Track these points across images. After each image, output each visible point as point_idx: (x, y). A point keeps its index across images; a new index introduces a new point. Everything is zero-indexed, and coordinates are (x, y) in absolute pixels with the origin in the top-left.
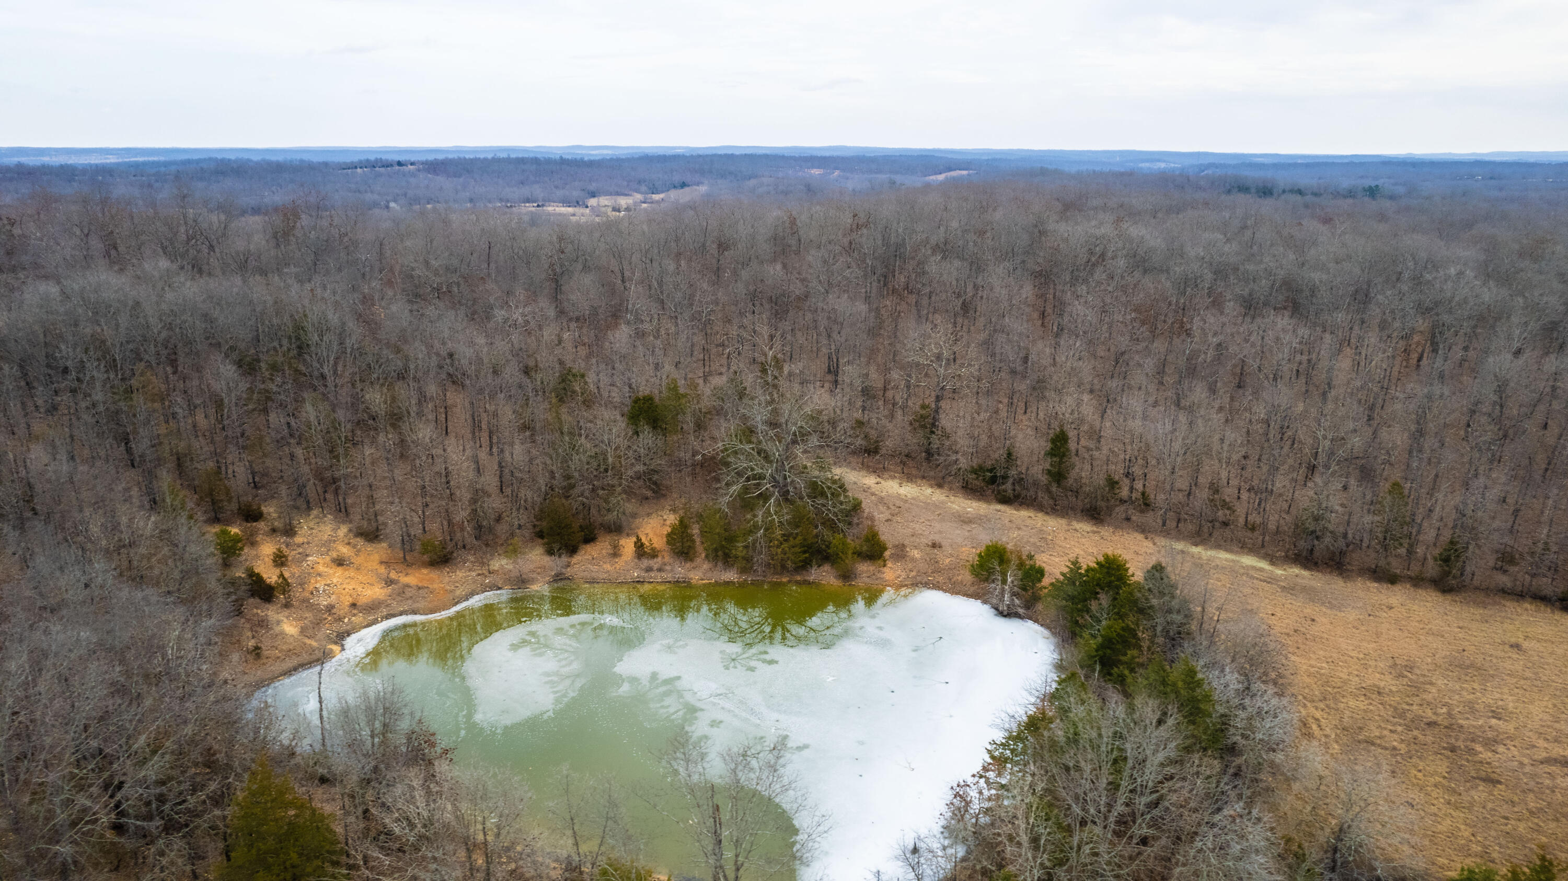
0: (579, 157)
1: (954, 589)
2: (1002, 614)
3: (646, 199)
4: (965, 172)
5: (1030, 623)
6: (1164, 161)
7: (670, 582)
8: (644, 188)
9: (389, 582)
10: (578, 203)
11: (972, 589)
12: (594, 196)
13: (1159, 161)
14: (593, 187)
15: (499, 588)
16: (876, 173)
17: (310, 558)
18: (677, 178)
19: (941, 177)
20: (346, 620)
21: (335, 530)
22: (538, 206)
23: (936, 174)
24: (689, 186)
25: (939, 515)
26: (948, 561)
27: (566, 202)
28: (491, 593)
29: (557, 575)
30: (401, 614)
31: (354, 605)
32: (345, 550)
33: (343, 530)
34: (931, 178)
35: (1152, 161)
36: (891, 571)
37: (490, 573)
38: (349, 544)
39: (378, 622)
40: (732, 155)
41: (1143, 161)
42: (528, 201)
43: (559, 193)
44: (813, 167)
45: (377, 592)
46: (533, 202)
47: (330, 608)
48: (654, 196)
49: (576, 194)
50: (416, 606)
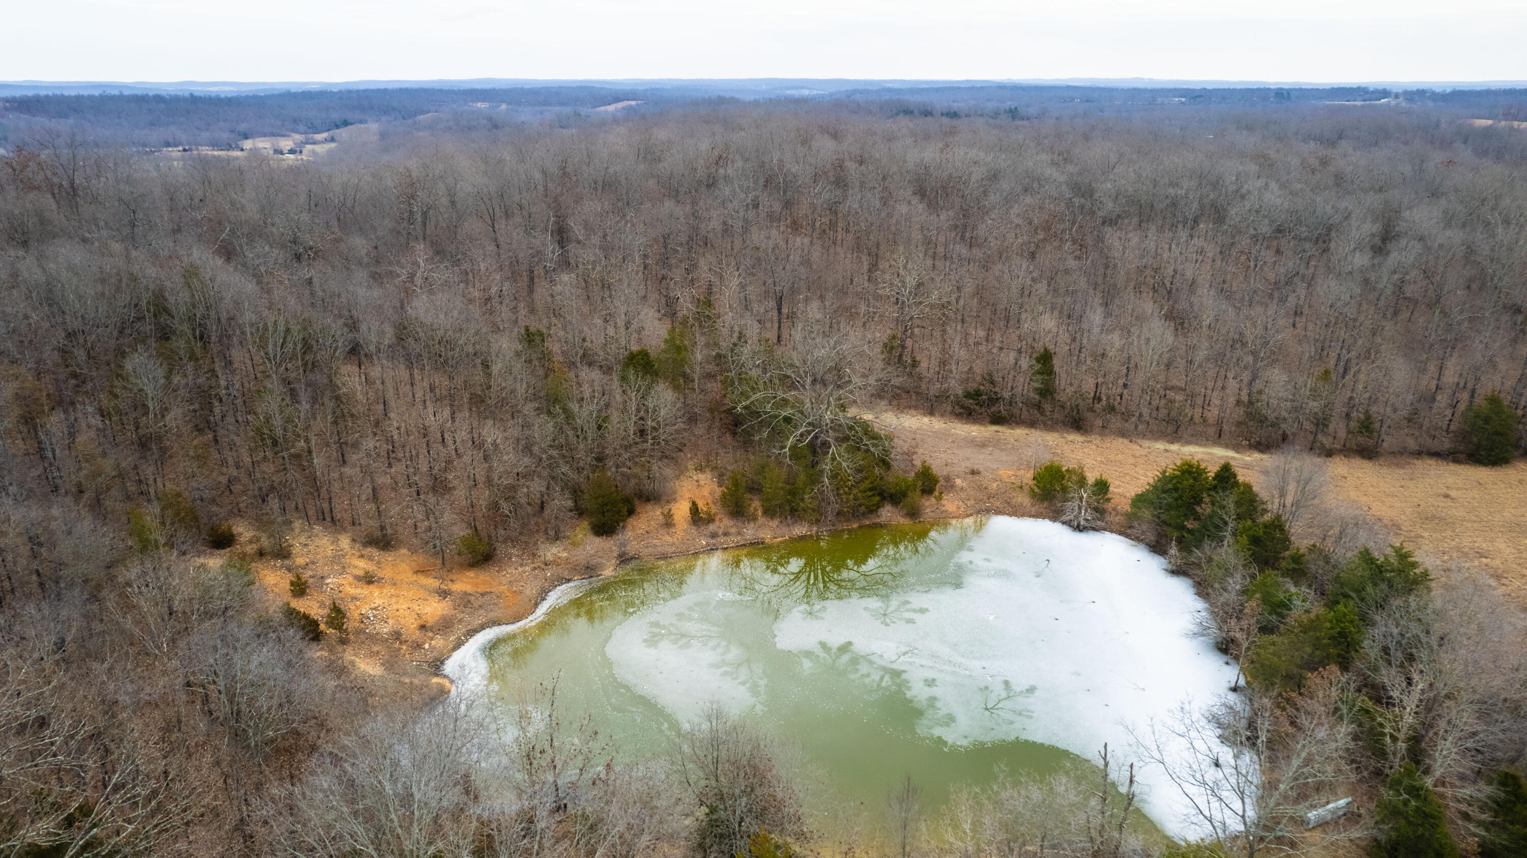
0: (213, 95)
1: (1016, 511)
2: (1079, 529)
3: (307, 139)
4: (633, 103)
5: (1107, 534)
6: (808, 88)
7: (744, 545)
8: (302, 128)
9: (444, 594)
10: (230, 146)
11: (1033, 510)
12: (247, 138)
13: (803, 88)
14: (243, 127)
15: (569, 581)
16: (544, 105)
17: (329, 581)
18: (336, 116)
19: (611, 108)
20: (427, 646)
21: (335, 542)
22: (185, 150)
23: (604, 105)
24: (352, 124)
25: (953, 442)
26: (995, 485)
27: (215, 145)
28: (564, 586)
29: (620, 556)
30: (482, 627)
31: (423, 627)
32: (362, 565)
33: (345, 542)
34: (603, 108)
35: (796, 88)
36: (950, 503)
37: (546, 564)
38: (362, 556)
39: (463, 643)
40: (386, 89)
41: (788, 88)
42: (168, 144)
43: (205, 135)
44: (478, 100)
45: (435, 609)
46: (176, 146)
47: (397, 635)
48: (315, 136)
49: (225, 136)
50: (492, 615)
